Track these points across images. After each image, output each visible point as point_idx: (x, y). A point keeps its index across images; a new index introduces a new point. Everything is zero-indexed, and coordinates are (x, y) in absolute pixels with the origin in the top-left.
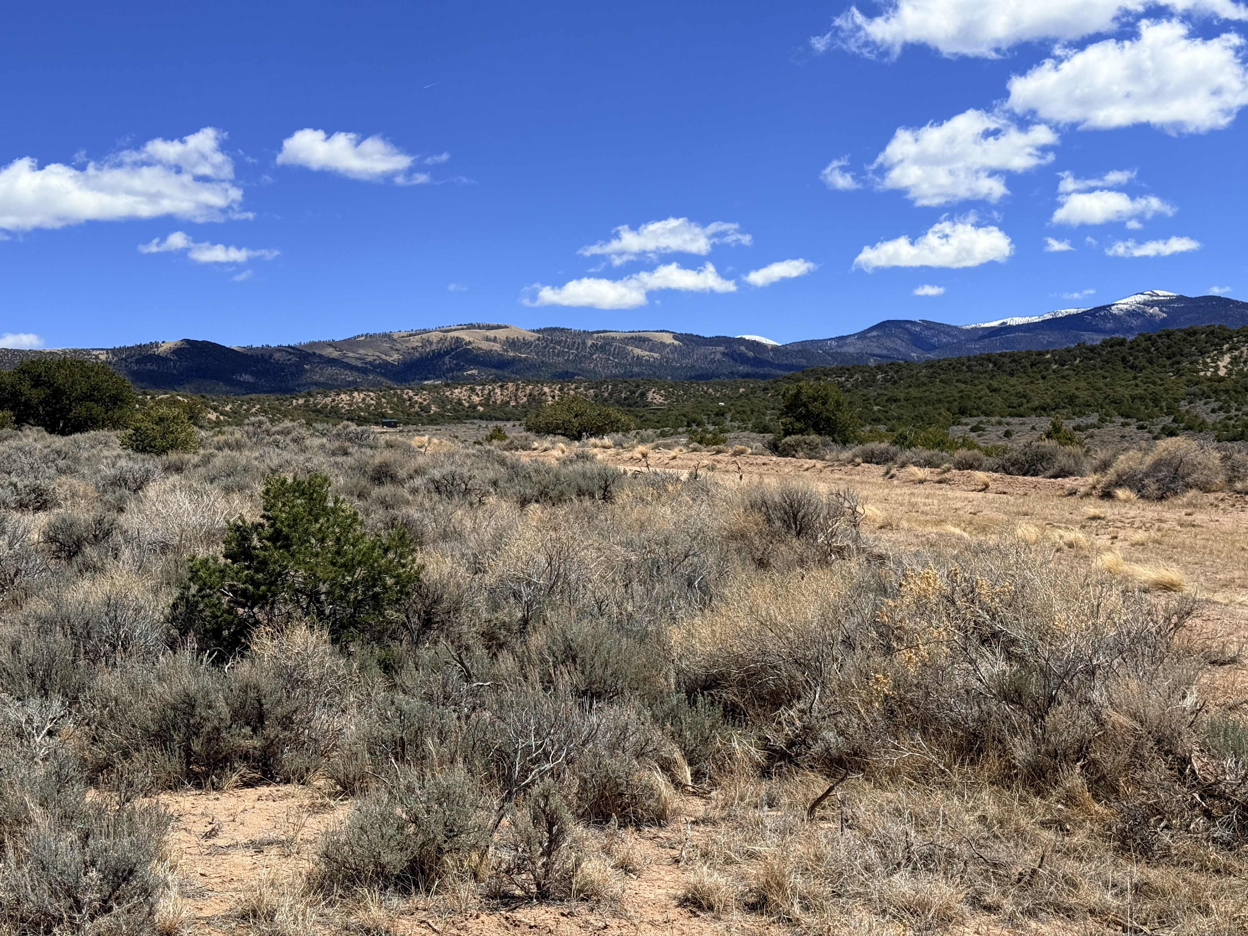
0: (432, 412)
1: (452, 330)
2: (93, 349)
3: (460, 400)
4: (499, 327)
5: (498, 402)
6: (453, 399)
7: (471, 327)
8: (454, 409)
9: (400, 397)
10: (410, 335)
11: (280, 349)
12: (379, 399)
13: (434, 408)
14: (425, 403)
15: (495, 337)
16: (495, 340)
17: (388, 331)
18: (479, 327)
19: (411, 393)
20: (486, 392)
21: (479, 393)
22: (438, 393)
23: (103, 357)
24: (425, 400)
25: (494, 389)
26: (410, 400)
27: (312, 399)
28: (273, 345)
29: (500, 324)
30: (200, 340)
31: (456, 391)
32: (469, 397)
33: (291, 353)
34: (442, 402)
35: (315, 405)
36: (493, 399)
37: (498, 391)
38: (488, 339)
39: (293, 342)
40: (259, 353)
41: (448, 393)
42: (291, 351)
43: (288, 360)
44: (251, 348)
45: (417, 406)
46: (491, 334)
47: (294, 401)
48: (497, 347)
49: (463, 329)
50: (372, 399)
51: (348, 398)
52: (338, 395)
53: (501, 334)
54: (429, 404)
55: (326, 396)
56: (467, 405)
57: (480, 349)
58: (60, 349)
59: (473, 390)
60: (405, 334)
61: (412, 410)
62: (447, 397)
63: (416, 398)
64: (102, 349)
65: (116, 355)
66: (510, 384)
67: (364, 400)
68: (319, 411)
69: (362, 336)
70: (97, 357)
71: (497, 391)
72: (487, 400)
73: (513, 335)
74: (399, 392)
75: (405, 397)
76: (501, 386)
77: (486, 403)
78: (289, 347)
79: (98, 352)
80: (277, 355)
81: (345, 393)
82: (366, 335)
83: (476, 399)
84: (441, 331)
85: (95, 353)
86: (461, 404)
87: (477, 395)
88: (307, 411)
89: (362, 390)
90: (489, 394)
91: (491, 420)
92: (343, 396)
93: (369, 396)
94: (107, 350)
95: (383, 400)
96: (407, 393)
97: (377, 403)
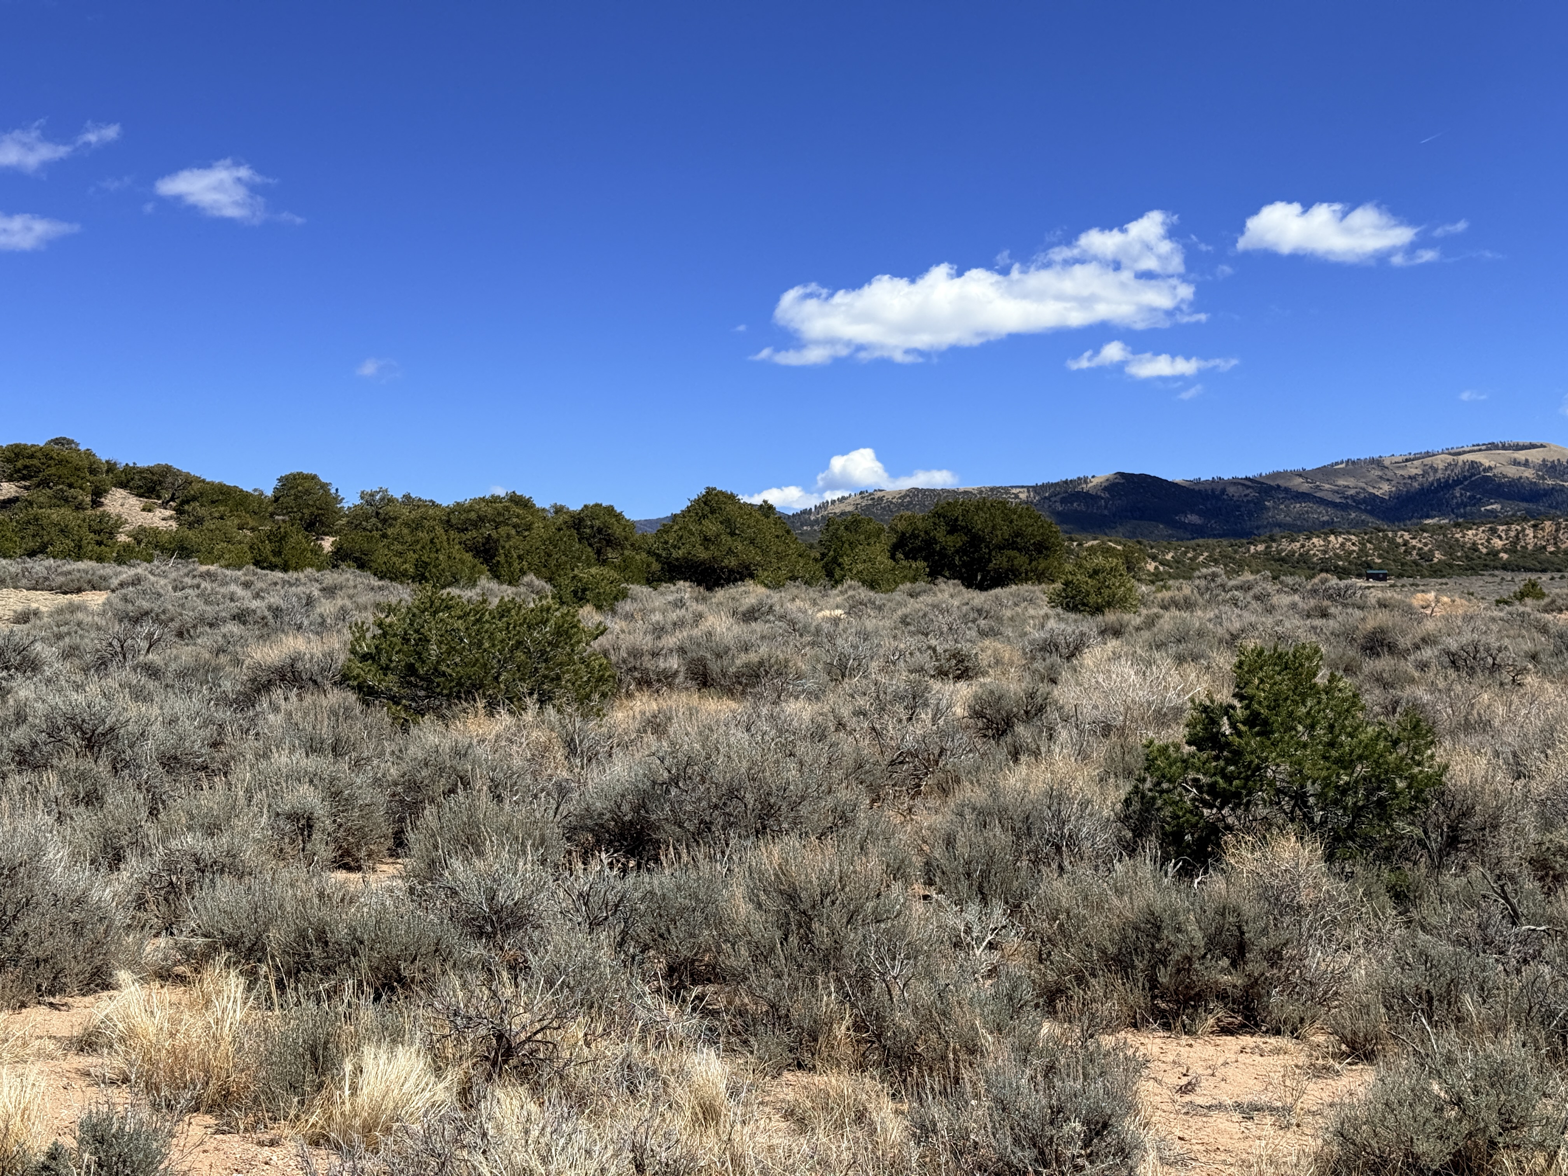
0: (1436, 560)
1: (1465, 452)
2: (1012, 487)
3: (1474, 544)
4: (1532, 446)
5: (1530, 547)
6: (1465, 543)
7: (1492, 447)
8: (1467, 557)
9: (1392, 541)
10: (1407, 460)
11: (1235, 482)
12: (1364, 544)
13: (1438, 556)
14: (1426, 549)
15: (1527, 460)
16: (1526, 464)
17: (1376, 456)
18: (1504, 447)
19: (1407, 536)
20: (1512, 534)
21: (1503, 535)
22: (1445, 536)
23: (1023, 496)
24: (1426, 545)
25: (1524, 530)
26: (1405, 545)
27: (1274, 545)
28: (1227, 476)
29: (1534, 442)
30: (1137, 472)
31: (1470, 532)
32: (1488, 540)
33: (1248, 487)
34: (1450, 547)
35: (1279, 553)
36: (1522, 543)
37: (1530, 532)
38: (1516, 463)
39: (1252, 473)
40: (1208, 487)
41: (1457, 536)
42: (1249, 483)
43: (1246, 496)
44: (1198, 482)
45: (1414, 553)
46: (1521, 455)
47: (1252, 547)
48: (1528, 474)
49: (1480, 450)
50: (1353, 544)
51: (1322, 543)
52: (1309, 539)
53: (1535, 456)
54: (1430, 551)
55: (1293, 541)
56: (1484, 551)
57: (1505, 476)
58: (976, 487)
59: (1493, 531)
60: (1400, 459)
61: (1408, 558)
62: (1457, 540)
63: (1414, 542)
64: (1023, 487)
65: (1039, 494)
66: (1548, 523)
67: (1343, 545)
68: (1283, 560)
69: (1342, 462)
70: (1016, 496)
71: (1527, 532)
72: (1515, 543)
73: (1552, 457)
74: (1390, 534)
75: (1400, 541)
76: (1535, 526)
77: (1511, 549)
78: (1247, 479)
79: (1018, 490)
80: (1231, 490)
81: (1318, 537)
82: (1348, 461)
83: (1498, 543)
84: (1450, 454)
85: (1014, 491)
86: (1477, 550)
87: (1500, 538)
88: (1268, 560)
89: (1341, 533)
90: (1517, 536)
91: (1519, 570)
92: (1315, 540)
93: (1350, 540)
94: (1028, 487)
95: (1368, 545)
96: (1402, 536)
97: (1361, 550)
